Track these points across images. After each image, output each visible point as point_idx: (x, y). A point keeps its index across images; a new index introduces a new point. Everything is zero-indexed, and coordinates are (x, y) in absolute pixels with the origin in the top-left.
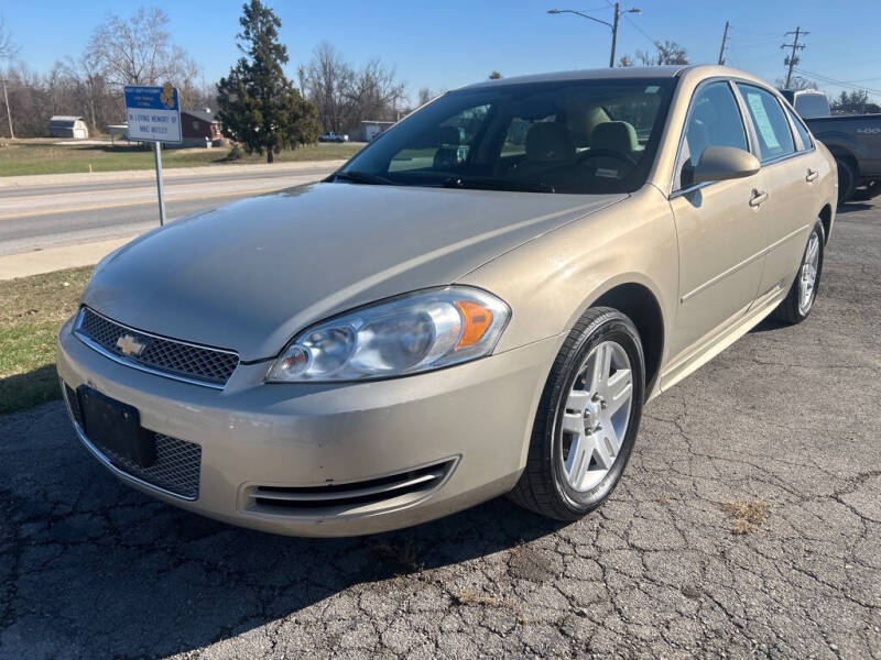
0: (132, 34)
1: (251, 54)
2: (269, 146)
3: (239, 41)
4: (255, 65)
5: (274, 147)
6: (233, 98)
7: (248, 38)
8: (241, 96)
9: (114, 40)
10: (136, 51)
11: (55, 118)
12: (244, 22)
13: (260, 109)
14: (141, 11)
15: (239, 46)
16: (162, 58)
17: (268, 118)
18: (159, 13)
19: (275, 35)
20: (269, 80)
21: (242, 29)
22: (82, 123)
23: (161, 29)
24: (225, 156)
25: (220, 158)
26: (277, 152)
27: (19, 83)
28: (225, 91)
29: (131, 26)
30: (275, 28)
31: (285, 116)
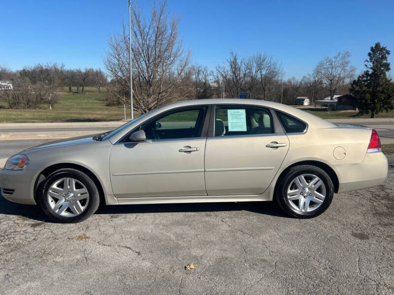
0: (333, 63)
1: (371, 68)
2: (373, 110)
3: (366, 63)
4: (373, 73)
5: (375, 111)
6: (357, 88)
7: (371, 61)
8: (361, 88)
9: (325, 66)
10: (334, 70)
11: (298, 98)
12: (369, 54)
13: (370, 94)
14: (339, 54)
15: (366, 65)
16: (344, 72)
17: (374, 97)
18: (347, 53)
19: (386, 58)
20: (378, 80)
21: (368, 58)
22: (308, 100)
23: (347, 60)
24: (356, 114)
25: (353, 115)
26: (377, 113)
27: (291, 85)
28: (354, 86)
29: (334, 60)
30: (387, 55)
31: (383, 96)
